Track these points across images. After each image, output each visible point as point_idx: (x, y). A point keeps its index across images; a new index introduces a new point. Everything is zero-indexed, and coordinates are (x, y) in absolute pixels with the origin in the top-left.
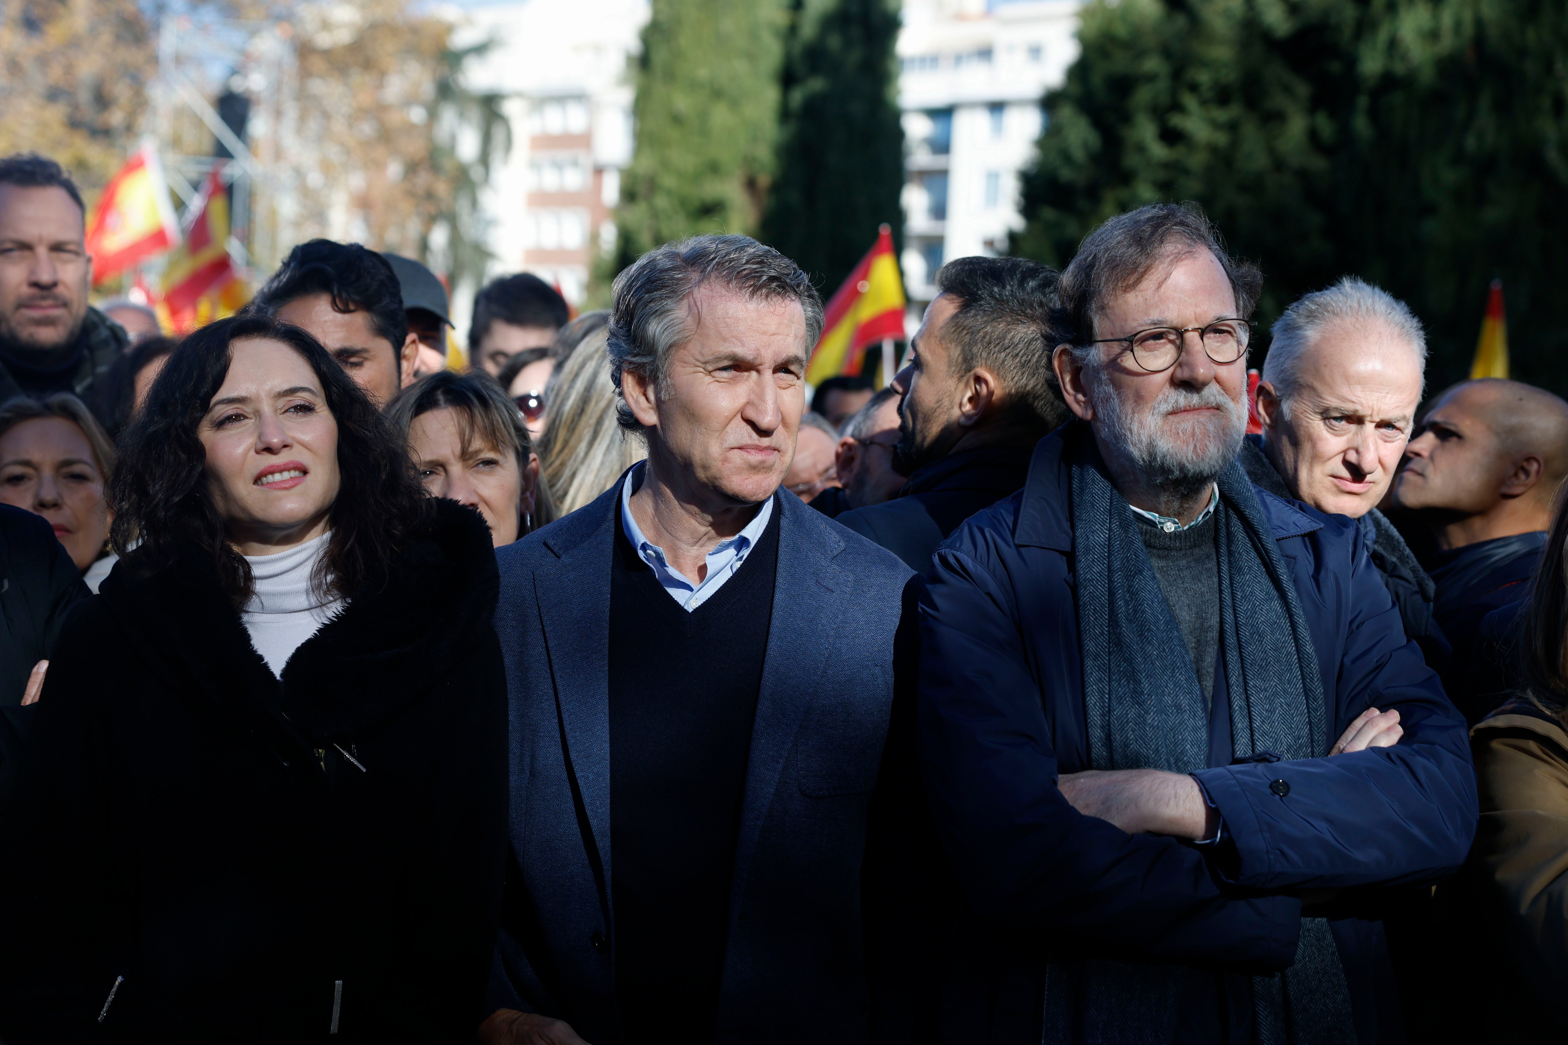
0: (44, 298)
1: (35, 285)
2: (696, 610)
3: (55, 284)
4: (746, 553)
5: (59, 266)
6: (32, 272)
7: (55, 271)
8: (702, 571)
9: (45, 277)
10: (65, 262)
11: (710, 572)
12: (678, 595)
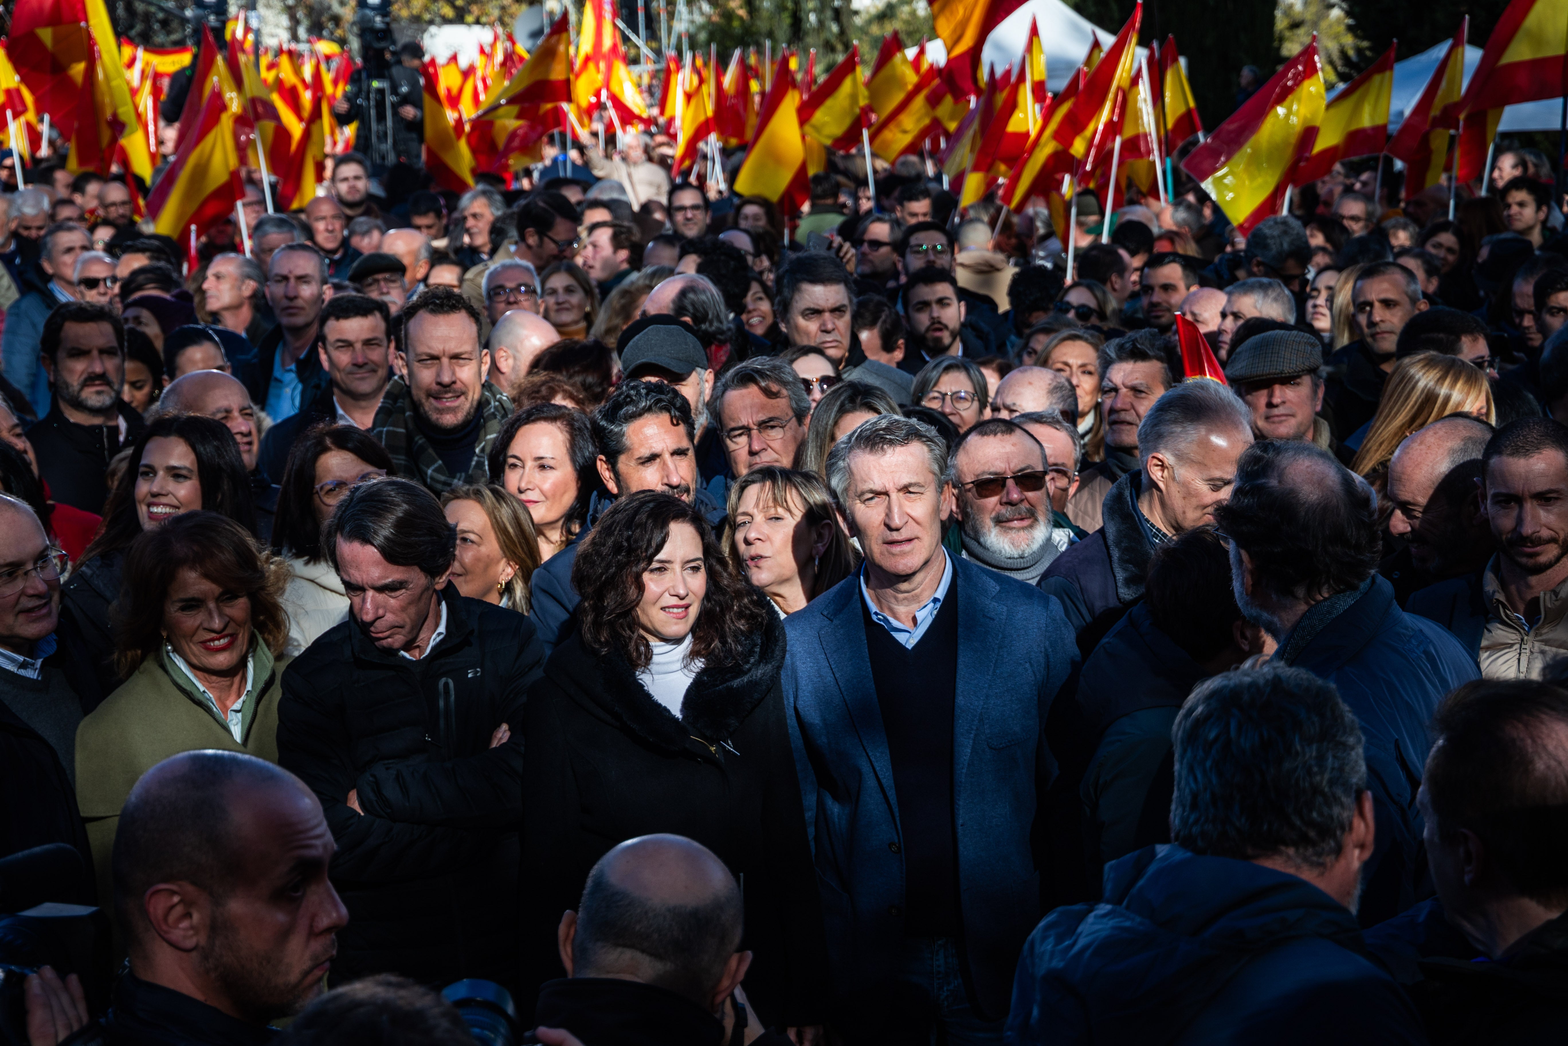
0: (446, 392)
1: (439, 384)
2: (914, 648)
3: (454, 382)
4: (938, 605)
5: (457, 369)
6: (438, 375)
7: (454, 373)
8: (914, 619)
9: (446, 379)
10: (462, 366)
11: (919, 622)
12: (901, 637)
